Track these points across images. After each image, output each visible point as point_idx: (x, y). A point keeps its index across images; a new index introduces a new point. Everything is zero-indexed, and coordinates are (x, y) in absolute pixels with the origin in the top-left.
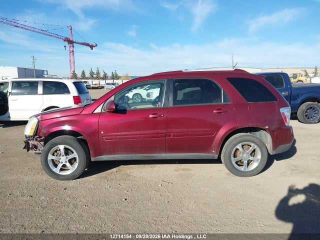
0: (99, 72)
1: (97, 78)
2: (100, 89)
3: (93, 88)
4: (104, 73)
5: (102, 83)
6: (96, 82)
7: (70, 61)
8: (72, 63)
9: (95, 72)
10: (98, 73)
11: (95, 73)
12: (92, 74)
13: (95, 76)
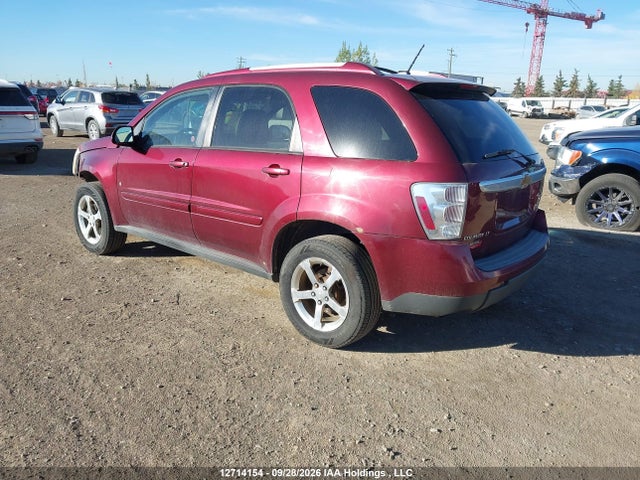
0: (577, 80)
1: (570, 94)
2: (566, 118)
3: (551, 117)
4: (591, 82)
5: (577, 104)
6: (562, 102)
7: (533, 56)
8: (537, 58)
9: (568, 80)
10: (575, 83)
11: (569, 83)
12: (560, 84)
13: (564, 89)
